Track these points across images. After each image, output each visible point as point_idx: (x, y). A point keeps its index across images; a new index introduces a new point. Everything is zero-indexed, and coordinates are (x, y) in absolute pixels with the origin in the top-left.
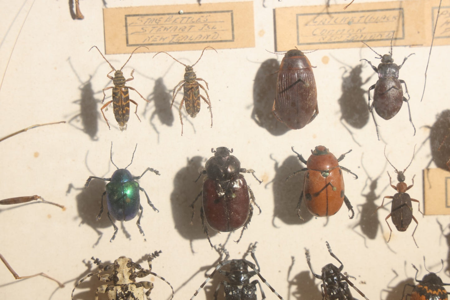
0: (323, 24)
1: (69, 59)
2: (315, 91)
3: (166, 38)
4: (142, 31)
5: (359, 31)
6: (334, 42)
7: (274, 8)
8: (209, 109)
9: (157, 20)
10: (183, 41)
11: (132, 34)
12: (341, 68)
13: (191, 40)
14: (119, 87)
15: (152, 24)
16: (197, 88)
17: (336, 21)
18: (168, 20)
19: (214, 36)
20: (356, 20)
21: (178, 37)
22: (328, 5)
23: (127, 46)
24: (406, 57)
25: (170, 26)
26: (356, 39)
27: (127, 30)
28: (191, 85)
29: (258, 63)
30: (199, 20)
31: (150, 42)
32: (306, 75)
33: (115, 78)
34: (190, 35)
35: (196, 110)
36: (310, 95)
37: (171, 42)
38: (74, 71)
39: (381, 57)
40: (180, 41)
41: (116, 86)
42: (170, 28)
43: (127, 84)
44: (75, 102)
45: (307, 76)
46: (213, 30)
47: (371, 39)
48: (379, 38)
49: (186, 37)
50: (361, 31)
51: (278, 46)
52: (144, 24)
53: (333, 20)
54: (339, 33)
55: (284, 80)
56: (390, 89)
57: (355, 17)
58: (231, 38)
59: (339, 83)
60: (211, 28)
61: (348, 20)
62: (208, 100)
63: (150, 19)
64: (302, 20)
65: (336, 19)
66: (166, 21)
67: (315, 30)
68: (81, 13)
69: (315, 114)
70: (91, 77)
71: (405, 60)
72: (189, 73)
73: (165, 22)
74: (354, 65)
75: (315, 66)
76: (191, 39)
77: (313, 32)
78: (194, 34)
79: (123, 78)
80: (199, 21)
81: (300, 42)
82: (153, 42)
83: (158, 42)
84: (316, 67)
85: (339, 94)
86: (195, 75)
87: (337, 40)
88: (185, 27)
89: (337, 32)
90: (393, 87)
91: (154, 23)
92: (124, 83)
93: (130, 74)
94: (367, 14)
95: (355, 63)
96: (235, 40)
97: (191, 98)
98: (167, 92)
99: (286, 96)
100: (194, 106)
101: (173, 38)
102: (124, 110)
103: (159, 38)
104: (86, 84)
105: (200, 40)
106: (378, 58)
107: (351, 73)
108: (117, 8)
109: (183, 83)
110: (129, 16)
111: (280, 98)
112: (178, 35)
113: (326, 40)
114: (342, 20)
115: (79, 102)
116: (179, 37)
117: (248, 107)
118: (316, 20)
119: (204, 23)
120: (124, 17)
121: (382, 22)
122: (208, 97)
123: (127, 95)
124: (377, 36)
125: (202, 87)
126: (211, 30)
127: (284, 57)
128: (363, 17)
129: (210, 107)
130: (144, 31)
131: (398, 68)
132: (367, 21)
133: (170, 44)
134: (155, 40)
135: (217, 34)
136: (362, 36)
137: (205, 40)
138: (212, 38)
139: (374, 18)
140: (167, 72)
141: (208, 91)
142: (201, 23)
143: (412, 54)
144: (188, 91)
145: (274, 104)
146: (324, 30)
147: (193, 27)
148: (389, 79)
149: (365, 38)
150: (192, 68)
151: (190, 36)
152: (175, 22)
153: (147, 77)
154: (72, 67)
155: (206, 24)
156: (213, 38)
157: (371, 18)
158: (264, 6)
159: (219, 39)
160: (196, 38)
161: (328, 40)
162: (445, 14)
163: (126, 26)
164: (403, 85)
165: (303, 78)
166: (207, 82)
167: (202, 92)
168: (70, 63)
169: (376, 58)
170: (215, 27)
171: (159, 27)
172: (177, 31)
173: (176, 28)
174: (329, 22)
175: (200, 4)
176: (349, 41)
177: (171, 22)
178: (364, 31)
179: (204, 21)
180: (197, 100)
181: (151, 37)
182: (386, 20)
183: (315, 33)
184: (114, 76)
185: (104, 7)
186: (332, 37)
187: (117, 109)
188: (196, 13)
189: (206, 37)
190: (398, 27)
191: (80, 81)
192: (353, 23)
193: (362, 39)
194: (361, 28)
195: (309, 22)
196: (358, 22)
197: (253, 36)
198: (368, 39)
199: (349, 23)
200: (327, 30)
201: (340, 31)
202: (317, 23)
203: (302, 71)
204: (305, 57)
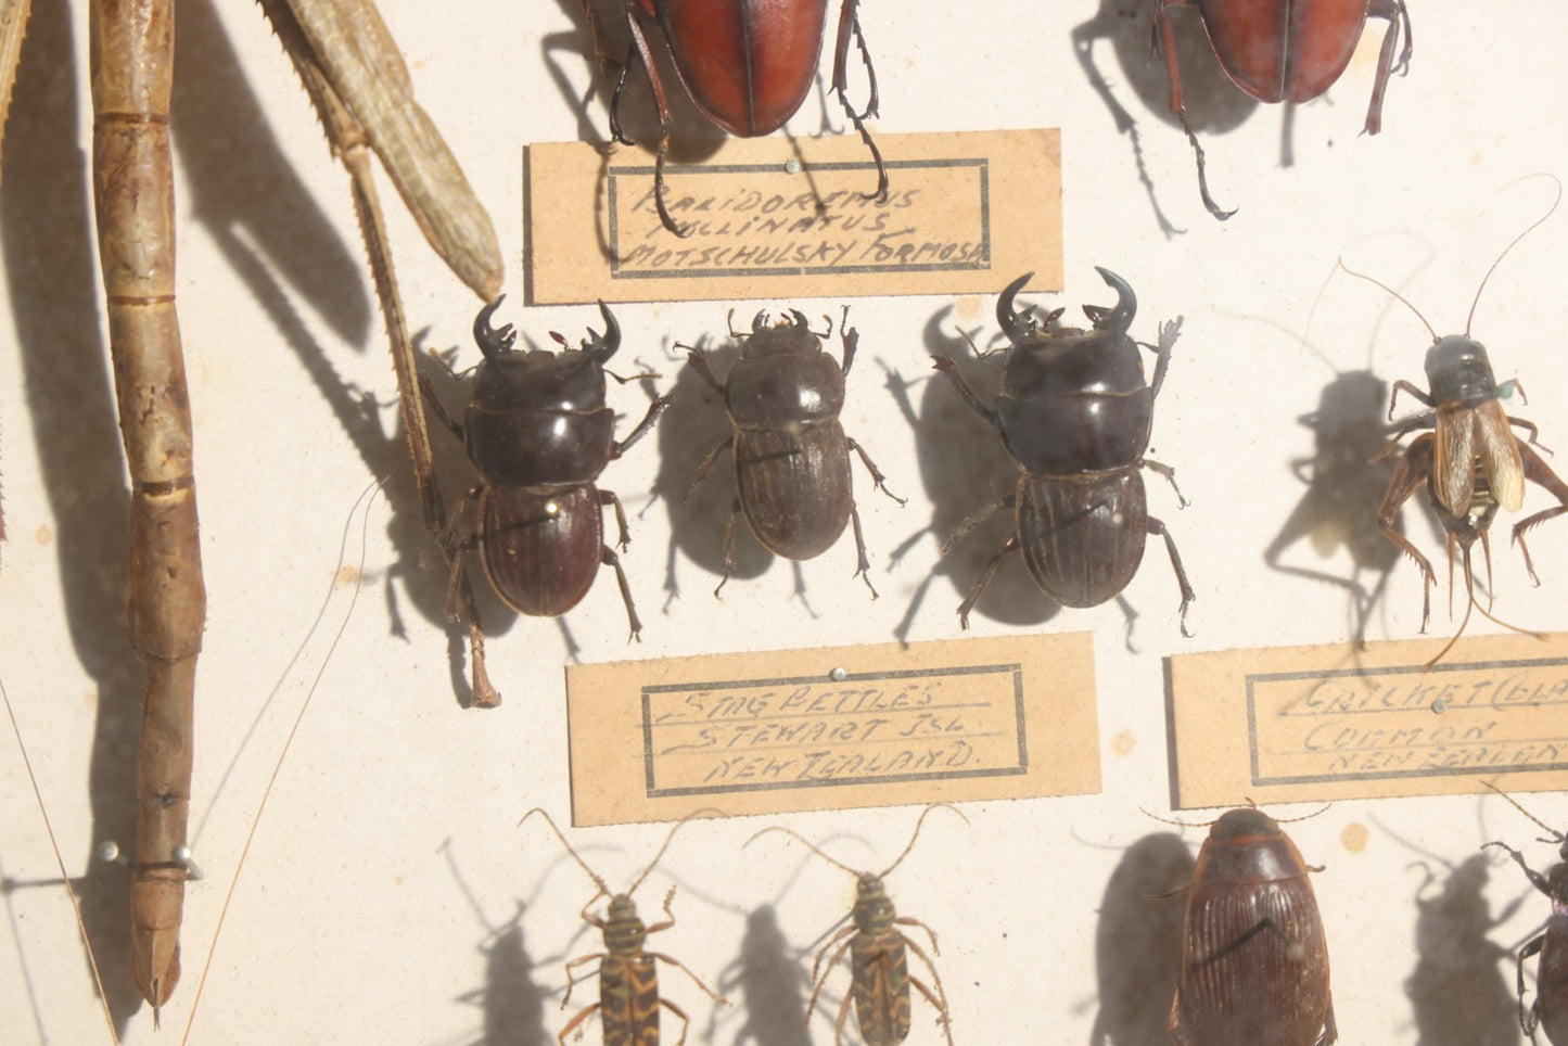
0: (1344, 709)
1: (447, 843)
2: (1322, 958)
3: (787, 764)
4: (703, 741)
5: (1475, 733)
6: (1384, 776)
7: (1167, 655)
8: (942, 1025)
9: (752, 702)
10: (845, 774)
11: (664, 753)
12: (1409, 866)
13: (873, 770)
14: (624, 955)
15: (736, 716)
16: (900, 952)
17: (1390, 700)
18: (793, 701)
19: (956, 755)
20: (1460, 697)
21: (825, 760)
22: (1359, 644)
23: (649, 795)
25: (802, 721)
26: (1464, 762)
27: (648, 740)
28: (879, 943)
29: (1112, 848)
30: (900, 701)
31: (729, 780)
32: (1289, 902)
33: (610, 923)
34: (869, 752)
35: (895, 1033)
36: (1305, 973)
37: (804, 779)
38: (464, 887)
39: (1557, 839)
40: (835, 775)
41: (612, 953)
42: (800, 729)
43: (652, 944)
44: (465, 998)
45: (1294, 907)
46: (952, 732)
47: (1520, 762)
48: (1547, 759)
49: (858, 760)
50: (1480, 733)
51: (1183, 790)
52: (709, 716)
53: (1380, 694)
54: (1402, 740)
55: (1210, 919)
57: (1457, 687)
58: (1014, 763)
59: (1406, 920)
60: (944, 728)
61: (1430, 697)
62: (936, 993)
63: (731, 698)
64: (1268, 697)
65: (1389, 694)
66: (787, 704)
67: (1317, 730)
68: (490, 687)
69: (1322, 1041)
70: (522, 907)
72: (871, 905)
73: (781, 709)
74: (1459, 856)
75: (1317, 866)
76: (874, 765)
77: (1308, 739)
78: (883, 750)
79: (637, 925)
80: (900, 704)
81: (1261, 775)
82: (740, 781)
83: (758, 779)
84: (1322, 869)
85: (1406, 960)
86: (890, 908)
87: (1394, 766)
88: (854, 726)
89: (1393, 740)
91: (743, 713)
92: (642, 940)
93: (662, 905)
94: (1500, 675)
95: (1461, 851)
96: (1029, 769)
97: (877, 990)
98: (791, 955)
99: (1218, 978)
100: (887, 1018)
101: (811, 765)
102: (641, 1038)
103: (760, 766)
104: (505, 932)
105: (905, 771)
106: (1548, 842)
107: (1448, 884)
108: (613, 664)
109: (851, 936)
110: (658, 689)
111: (1197, 987)
112: (829, 752)
113: (1353, 768)
114: (1411, 696)
115: (479, 999)
116: (834, 762)
117: (1080, 1009)
118: (1315, 697)
119: (918, 709)
120: (639, 694)
121: (1553, 703)
122: (938, 982)
123: (650, 985)
124: (1539, 756)
125: (915, 948)
126: (943, 732)
127: (1207, 839)
128: (1488, 683)
129: (944, 1020)
130: (709, 740)
132: (1500, 699)
133: (799, 784)
134: (746, 771)
135: (965, 750)
136: (1484, 751)
137: (922, 769)
138: (948, 764)
139: (1525, 690)
140: (788, 886)
141: (937, 962)
142: (908, 709)
144: (867, 964)
145: (1175, 1003)
146: (1348, 730)
147: (880, 725)
149: (1494, 759)
150: (879, 884)
151: (869, 757)
152: (818, 709)
153: (721, 905)
154: (455, 872)
155: (925, 712)
156: (952, 763)
157: (1516, 688)
158: (1130, 648)
159: (972, 765)
160: (891, 765)
161: (1362, 767)
163: (647, 727)
165: (1277, 915)
166: (932, 928)
167: (915, 967)
168: (450, 859)
169: (1540, 840)
170: (957, 724)
171: (762, 726)
172: (824, 738)
173: (820, 728)
174: (1363, 703)
175: (905, 646)
176: (1435, 771)
177: (802, 709)
178: (1490, 735)
179: (920, 702)
180: (899, 995)
181: (734, 762)
183: (1313, 742)
184: (605, 917)
185: (570, 663)
186: (1378, 754)
187: (616, 1033)
188: (892, 675)
189: (928, 758)
191: (483, 922)
192: (1450, 707)
193: (1485, 762)
194: (1482, 726)
195: (1291, 704)
196: (1469, 703)
197: (1095, 754)
198: (1508, 762)
199: (1435, 707)
200: (1356, 732)
201: (1405, 734)
202: (1320, 708)
203: (1274, 888)
204: (1281, 836)
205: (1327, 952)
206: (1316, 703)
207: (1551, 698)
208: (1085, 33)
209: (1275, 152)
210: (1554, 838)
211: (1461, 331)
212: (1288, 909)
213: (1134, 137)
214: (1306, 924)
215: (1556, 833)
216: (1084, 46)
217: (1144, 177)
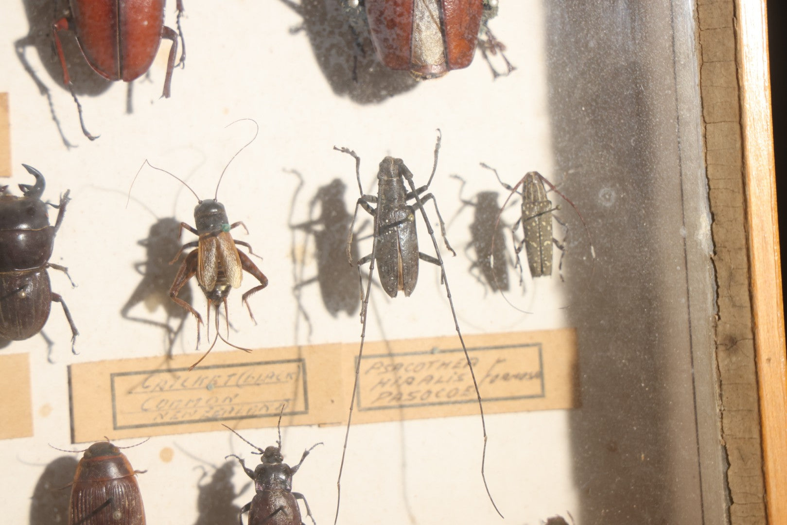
0: (161, 389)
2: (141, 517)
5: (228, 401)
6: (182, 423)
7: (69, 363)
12: (195, 469)
17: (186, 384)
20: (221, 382)
22: (169, 356)
24: (307, 450)
26: (223, 414)
29: (39, 465)
32: (123, 489)
39: (261, 452)
45: (126, 492)
47: (250, 413)
48: (263, 412)
50: (231, 400)
51: (76, 434)
53: (180, 381)
54: (191, 404)
55: (82, 500)
56: (277, 511)
57: (219, 377)
59: (192, 496)
61: (206, 382)
64: (122, 384)
65: (185, 381)
67: (147, 400)
71: (306, 454)
77: (143, 405)
81: (119, 424)
84: (144, 472)
85: (191, 516)
87: (187, 418)
89: (187, 405)
90: (281, 508)
94: (241, 370)
95: (220, 462)
106: (256, 454)
107: (214, 477)
113: (167, 419)
114: (196, 382)
118: (147, 384)
121: (267, 383)
127: (82, 458)
128: (234, 375)
131: (289, 472)
132: (241, 382)
136: (233, 409)
139: (253, 378)
143: (317, 444)
146: (163, 400)
148: (274, 493)
149: (238, 413)
157: (249, 377)
158: (49, 361)
161: (171, 418)
162: (378, 368)
164: (300, 502)
165: (116, 497)
169: (252, 453)
174: (171, 386)
176: (208, 420)
178: (235, 401)
182: (274, 379)
183: (146, 407)
186: (179, 412)
190: (296, 394)
192: (215, 387)
193: (233, 414)
194: (231, 396)
195: (134, 388)
196: (225, 385)
197: (29, 416)
198: (244, 414)
199: (209, 387)
200: (168, 401)
201: (193, 401)
202: (150, 389)
203: (115, 483)
204: (120, 456)
205: (144, 514)
206: (147, 387)
207: (266, 381)
208: (21, 44)
209: (123, 106)
210: (259, 452)
211: (212, 198)
212: (122, 493)
213: (49, 97)
214: (132, 500)
215: (260, 450)
216: (21, 50)
217: (55, 118)
